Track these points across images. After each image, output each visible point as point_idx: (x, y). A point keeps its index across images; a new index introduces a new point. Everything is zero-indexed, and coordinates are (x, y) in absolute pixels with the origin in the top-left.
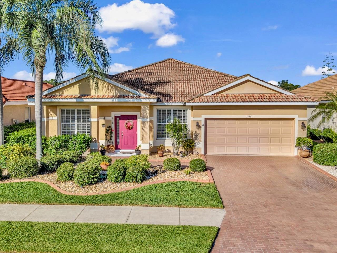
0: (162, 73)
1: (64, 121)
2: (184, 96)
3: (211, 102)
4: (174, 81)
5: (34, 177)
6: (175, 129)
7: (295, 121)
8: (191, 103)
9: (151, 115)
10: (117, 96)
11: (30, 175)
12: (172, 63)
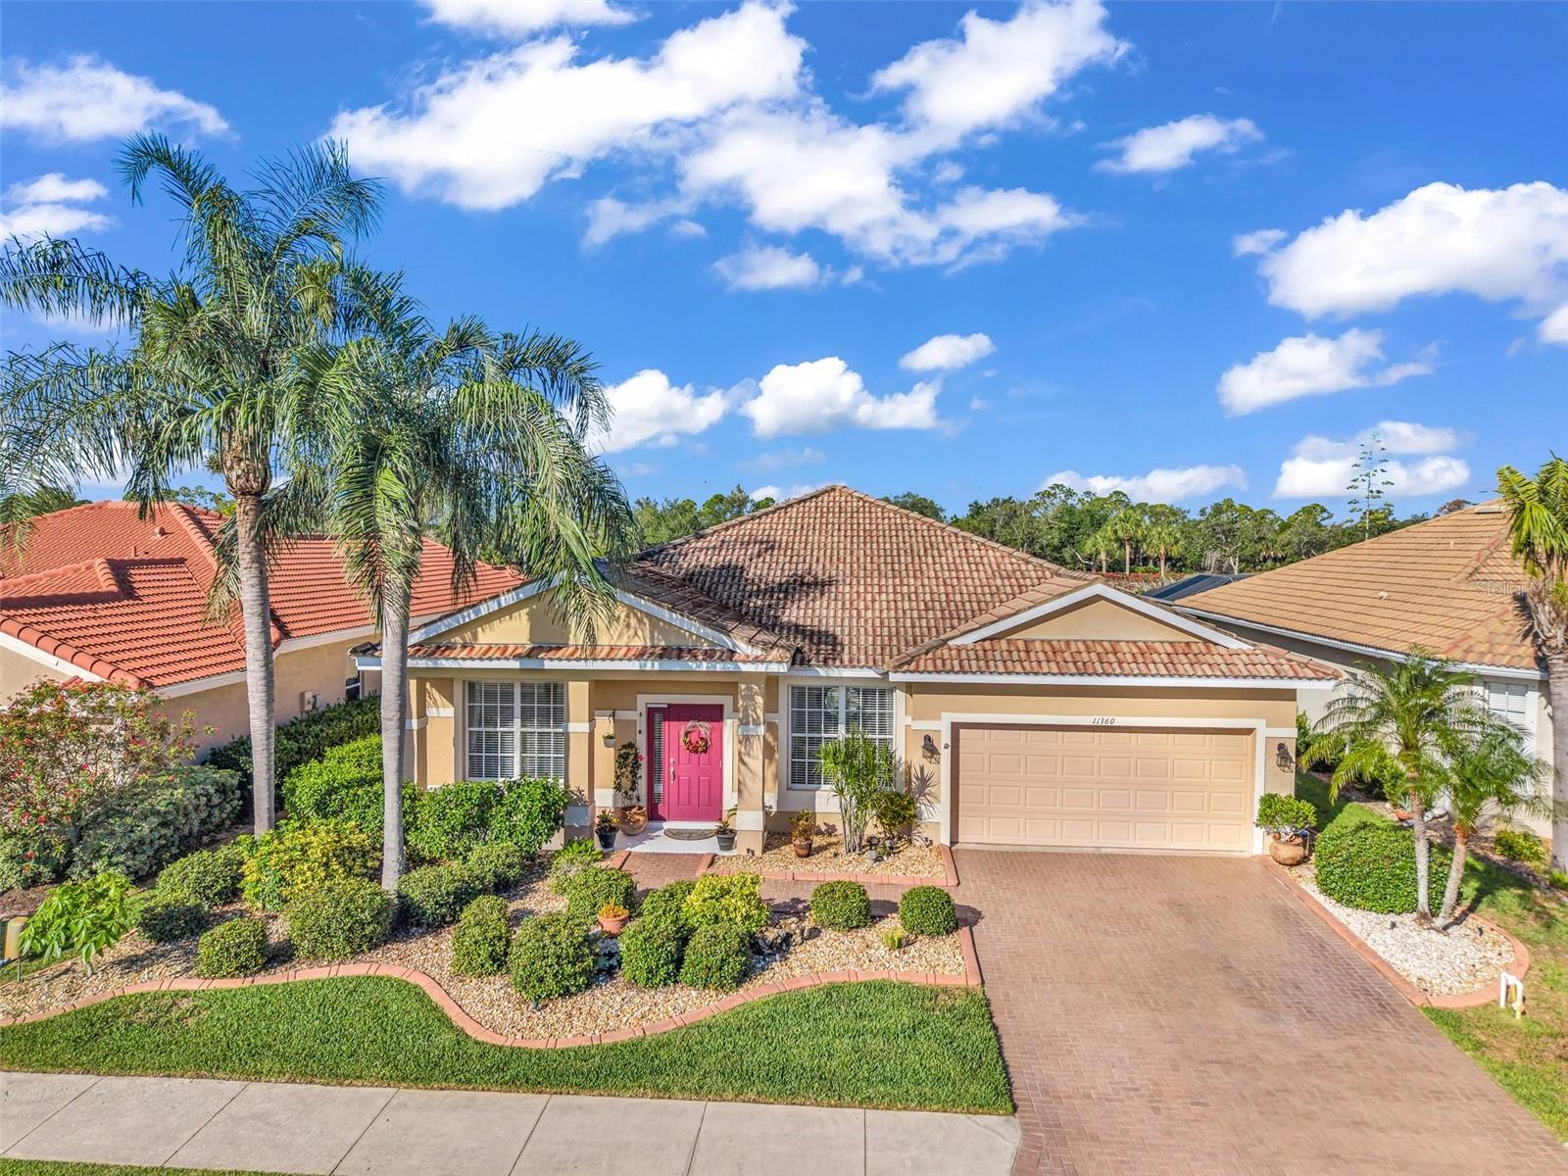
0: (810, 545)
1: (476, 722)
2: (882, 640)
3: (974, 673)
4: (848, 581)
5: (374, 953)
6: (852, 766)
7: (1255, 737)
8: (904, 672)
9: (771, 707)
10: (658, 651)
11: (360, 946)
12: (843, 504)
